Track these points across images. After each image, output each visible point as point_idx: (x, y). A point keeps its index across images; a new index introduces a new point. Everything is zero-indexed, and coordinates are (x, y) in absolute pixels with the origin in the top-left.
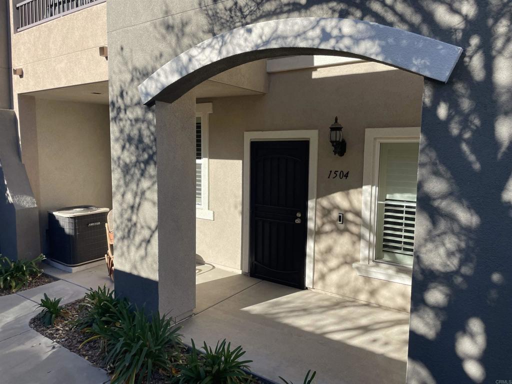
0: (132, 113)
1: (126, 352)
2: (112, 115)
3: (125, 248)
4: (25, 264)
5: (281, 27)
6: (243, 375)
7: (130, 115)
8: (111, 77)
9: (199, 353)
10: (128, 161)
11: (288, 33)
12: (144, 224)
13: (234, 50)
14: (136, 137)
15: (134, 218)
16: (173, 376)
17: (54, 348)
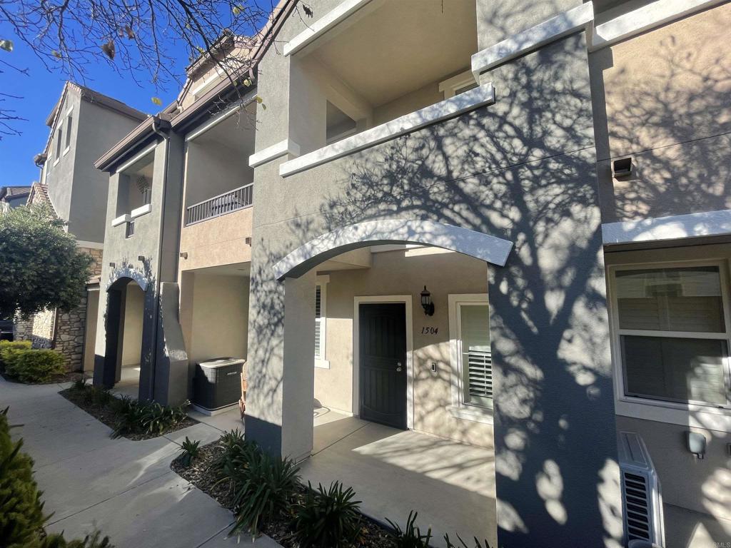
0: (267, 286)
1: (251, 493)
2: (251, 287)
3: (255, 397)
4: (173, 409)
5: (379, 225)
6: (353, 515)
7: (265, 288)
8: (253, 260)
9: (315, 493)
10: (261, 323)
11: (384, 230)
12: (272, 376)
13: (345, 241)
14: (269, 304)
15: (264, 370)
16: (292, 518)
17: (189, 489)
